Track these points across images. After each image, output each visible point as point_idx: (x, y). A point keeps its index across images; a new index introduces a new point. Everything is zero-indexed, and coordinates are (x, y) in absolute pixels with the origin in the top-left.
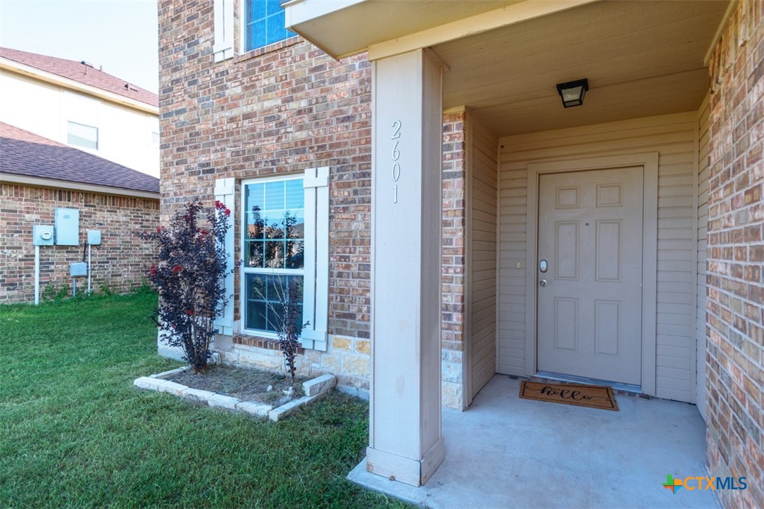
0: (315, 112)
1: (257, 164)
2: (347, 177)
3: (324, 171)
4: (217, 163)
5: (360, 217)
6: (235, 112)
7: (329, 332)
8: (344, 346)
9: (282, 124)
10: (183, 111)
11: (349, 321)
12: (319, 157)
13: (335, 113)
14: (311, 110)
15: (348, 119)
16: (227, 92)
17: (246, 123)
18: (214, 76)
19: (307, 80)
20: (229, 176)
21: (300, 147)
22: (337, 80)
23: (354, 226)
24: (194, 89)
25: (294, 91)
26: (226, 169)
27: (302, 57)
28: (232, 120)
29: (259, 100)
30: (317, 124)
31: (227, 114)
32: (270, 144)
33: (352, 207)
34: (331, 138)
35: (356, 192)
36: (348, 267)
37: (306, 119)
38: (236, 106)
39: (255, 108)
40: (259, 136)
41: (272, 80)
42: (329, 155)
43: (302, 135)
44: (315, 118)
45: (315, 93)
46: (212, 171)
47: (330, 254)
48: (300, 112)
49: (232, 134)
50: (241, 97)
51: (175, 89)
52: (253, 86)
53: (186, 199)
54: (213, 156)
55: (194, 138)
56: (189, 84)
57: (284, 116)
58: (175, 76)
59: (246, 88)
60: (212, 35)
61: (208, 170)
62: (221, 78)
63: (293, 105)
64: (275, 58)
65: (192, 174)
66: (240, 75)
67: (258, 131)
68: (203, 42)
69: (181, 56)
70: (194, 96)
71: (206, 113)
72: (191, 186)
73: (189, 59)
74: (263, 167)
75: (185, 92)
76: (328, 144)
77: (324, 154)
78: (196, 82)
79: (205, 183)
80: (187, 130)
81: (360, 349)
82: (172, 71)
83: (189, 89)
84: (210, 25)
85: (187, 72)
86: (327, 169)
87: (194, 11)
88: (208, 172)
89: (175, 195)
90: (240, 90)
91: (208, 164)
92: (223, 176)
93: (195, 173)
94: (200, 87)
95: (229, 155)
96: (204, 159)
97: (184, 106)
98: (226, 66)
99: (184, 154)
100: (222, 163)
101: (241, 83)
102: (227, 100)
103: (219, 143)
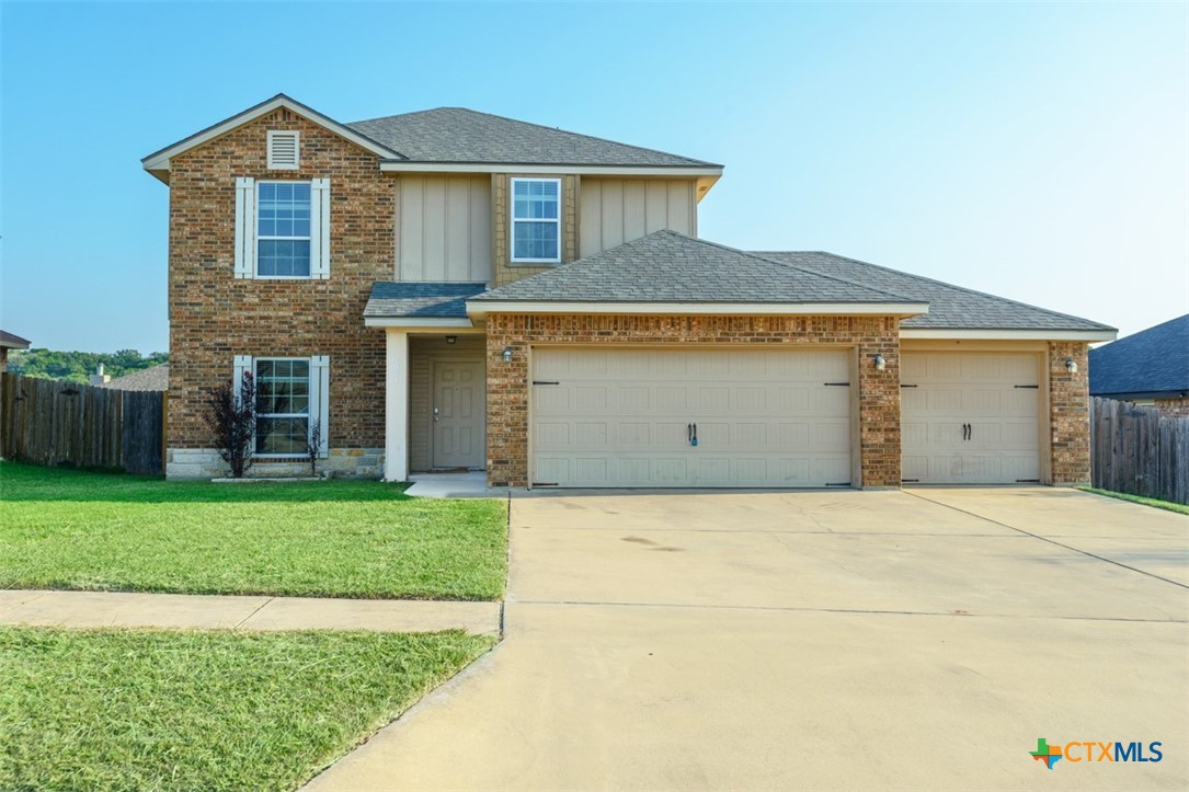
0: (318, 324)
1: (272, 349)
2: (341, 362)
3: (326, 359)
4: (234, 345)
6: (252, 314)
7: (329, 447)
8: (339, 454)
9: (294, 327)
10: (200, 304)
11: (342, 440)
12: (321, 350)
13: (333, 327)
14: (316, 323)
15: (342, 331)
16: (245, 300)
17: (262, 322)
18: (231, 286)
19: (314, 305)
20: (246, 354)
21: (307, 342)
22: (334, 310)
23: (345, 389)
24: (212, 291)
25: (303, 309)
26: (243, 349)
27: (310, 292)
28: (250, 318)
29: (274, 310)
30: (320, 331)
31: (246, 313)
32: (284, 338)
33: (344, 379)
34: (330, 340)
36: (341, 411)
37: (312, 327)
38: (253, 310)
39: (271, 314)
40: (274, 331)
41: (286, 300)
42: (329, 349)
43: (310, 336)
44: (319, 327)
45: (319, 314)
46: (230, 349)
47: (330, 404)
48: (307, 322)
49: (249, 327)
50: (257, 305)
51: (190, 287)
52: (270, 300)
53: (200, 367)
54: (230, 339)
55: (210, 325)
56: (206, 287)
57: (295, 323)
58: (189, 278)
59: (264, 300)
60: (231, 260)
61: (225, 348)
62: (240, 290)
63: (303, 318)
64: (288, 287)
65: (208, 349)
66: (257, 292)
67: (273, 328)
68: (222, 262)
69: (197, 265)
70: (211, 296)
71: (224, 309)
72: (207, 358)
73: (206, 269)
74: (277, 350)
75: (201, 291)
76: (328, 343)
77: (324, 348)
78: (213, 287)
79: (221, 357)
80: (202, 318)
81: (350, 454)
82: (187, 273)
83: (205, 290)
84: (229, 252)
85: (204, 279)
86: (328, 357)
87: (212, 238)
88: (225, 349)
89: (188, 362)
90: (257, 300)
91: (225, 344)
92: (240, 354)
93: (211, 349)
94: (218, 291)
95: (246, 340)
96: (220, 340)
97: (199, 301)
98: (245, 283)
99: (199, 335)
100: (239, 345)
101: (259, 296)
102: (245, 304)
103: (237, 332)
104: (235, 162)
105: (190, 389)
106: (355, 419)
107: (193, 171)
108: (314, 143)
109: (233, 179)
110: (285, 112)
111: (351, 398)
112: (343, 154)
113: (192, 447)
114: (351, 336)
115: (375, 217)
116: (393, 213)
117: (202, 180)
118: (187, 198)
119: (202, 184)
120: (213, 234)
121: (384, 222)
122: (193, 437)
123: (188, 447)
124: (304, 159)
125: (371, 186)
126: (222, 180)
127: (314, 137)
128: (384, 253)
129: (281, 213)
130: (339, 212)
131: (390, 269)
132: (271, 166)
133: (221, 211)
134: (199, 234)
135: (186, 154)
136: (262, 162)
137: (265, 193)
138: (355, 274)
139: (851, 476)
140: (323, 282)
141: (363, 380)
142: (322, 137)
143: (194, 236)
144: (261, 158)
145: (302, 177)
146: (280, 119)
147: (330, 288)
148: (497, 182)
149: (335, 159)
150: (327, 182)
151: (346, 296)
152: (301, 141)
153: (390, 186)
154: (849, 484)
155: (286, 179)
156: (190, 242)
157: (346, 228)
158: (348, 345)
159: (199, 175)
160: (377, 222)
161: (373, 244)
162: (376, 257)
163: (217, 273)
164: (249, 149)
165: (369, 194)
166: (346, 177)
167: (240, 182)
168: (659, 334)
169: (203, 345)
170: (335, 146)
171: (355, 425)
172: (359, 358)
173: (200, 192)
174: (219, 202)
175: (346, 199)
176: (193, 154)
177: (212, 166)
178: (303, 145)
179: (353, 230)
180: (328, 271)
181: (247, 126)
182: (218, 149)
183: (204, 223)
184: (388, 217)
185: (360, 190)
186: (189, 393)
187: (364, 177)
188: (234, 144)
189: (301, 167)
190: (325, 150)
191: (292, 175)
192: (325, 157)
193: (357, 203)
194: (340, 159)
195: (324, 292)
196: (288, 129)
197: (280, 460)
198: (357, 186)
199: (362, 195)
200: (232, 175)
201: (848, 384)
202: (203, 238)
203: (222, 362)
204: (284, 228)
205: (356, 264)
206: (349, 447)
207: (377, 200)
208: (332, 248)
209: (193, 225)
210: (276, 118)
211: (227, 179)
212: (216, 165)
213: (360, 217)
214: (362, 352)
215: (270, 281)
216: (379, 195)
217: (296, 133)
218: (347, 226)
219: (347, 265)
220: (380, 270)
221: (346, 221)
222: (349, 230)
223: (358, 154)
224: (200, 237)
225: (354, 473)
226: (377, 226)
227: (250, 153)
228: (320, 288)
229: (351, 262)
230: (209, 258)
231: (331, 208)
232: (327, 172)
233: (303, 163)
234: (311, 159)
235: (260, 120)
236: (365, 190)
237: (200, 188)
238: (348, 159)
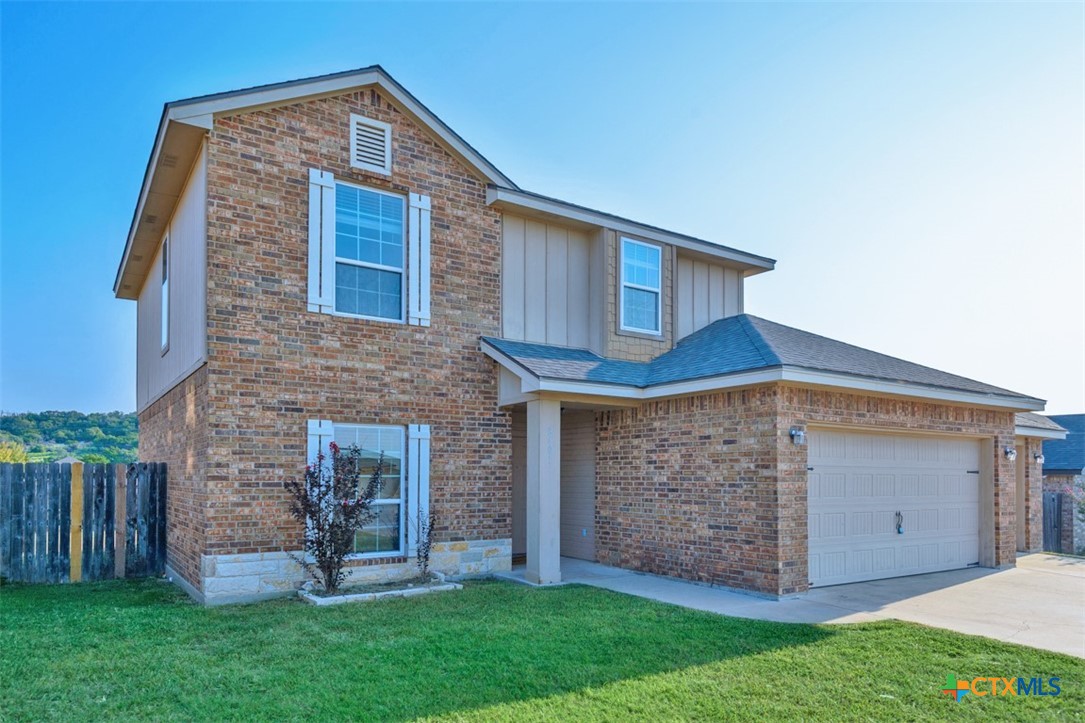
0: (415, 384)
1: (358, 413)
2: (442, 434)
3: (426, 429)
4: (306, 404)
5: (452, 462)
6: (331, 363)
8: (441, 549)
9: (385, 385)
10: (256, 342)
11: (444, 532)
12: (420, 417)
13: (433, 389)
14: (412, 381)
15: (442, 395)
16: (322, 342)
17: (345, 375)
18: (303, 322)
19: (411, 359)
20: (325, 418)
21: (402, 406)
22: (434, 366)
23: (447, 467)
24: (271, 325)
25: (397, 363)
26: (320, 411)
27: (406, 341)
28: (328, 368)
29: (361, 360)
30: (418, 393)
31: (322, 362)
32: (374, 398)
33: (446, 455)
34: (429, 405)
35: (449, 445)
36: (443, 495)
37: (408, 387)
38: (332, 357)
39: (357, 365)
40: (361, 389)
41: (376, 348)
42: (428, 417)
43: (405, 398)
44: (416, 388)
45: (417, 371)
46: (301, 410)
48: (402, 380)
49: (328, 381)
50: (339, 351)
51: (240, 315)
52: (355, 347)
53: (257, 434)
54: (300, 396)
55: (271, 372)
56: (265, 318)
57: (387, 379)
58: (239, 302)
59: (347, 346)
60: (302, 284)
61: (293, 408)
62: (314, 328)
63: (396, 374)
64: (379, 332)
65: (269, 409)
66: (338, 332)
67: (359, 385)
68: (289, 284)
69: (250, 284)
70: (272, 332)
71: (291, 353)
72: (267, 422)
73: (265, 292)
74: (364, 415)
75: (257, 323)
76: (427, 408)
77: (424, 415)
78: (275, 319)
79: (289, 421)
80: (259, 362)
81: (452, 549)
82: (235, 295)
83: (265, 322)
84: (300, 272)
85: (262, 306)
86: (428, 426)
87: (274, 249)
88: (293, 410)
89: (238, 427)
90: (337, 345)
91: (293, 403)
92: (314, 417)
93: (273, 409)
94: (283, 327)
95: (323, 399)
96: (287, 397)
97: (255, 337)
98: (322, 319)
99: (256, 388)
100: (314, 405)
101: (340, 340)
102: (322, 349)
103: (310, 386)
104: (306, 145)
105: (242, 466)
106: (458, 505)
107: (244, 143)
108: (409, 145)
109: (304, 169)
110: (375, 91)
111: (453, 478)
112: (444, 169)
113: (246, 551)
114: (454, 401)
115: (480, 256)
116: (498, 254)
117: (259, 160)
118: (235, 182)
119: (259, 166)
120: (275, 243)
121: (489, 264)
122: (247, 537)
123: (240, 552)
124: (398, 163)
125: (475, 217)
126: (288, 166)
127: (410, 138)
128: (489, 302)
129: (365, 232)
130: (440, 243)
131: (496, 323)
132: (355, 164)
133: (287, 212)
134: (253, 238)
135: (234, 115)
136: (345, 154)
137: (344, 200)
138: (458, 324)
139: (980, 555)
140: (420, 329)
141: (467, 457)
142: (420, 140)
143: (245, 241)
144: (343, 149)
145: (396, 188)
146: (367, 101)
147: (430, 338)
148: (609, 237)
149: (435, 173)
150: (426, 202)
151: (447, 350)
152: (394, 139)
153: (496, 221)
154: (977, 563)
155: (376, 186)
156: (241, 248)
157: (448, 266)
158: (449, 412)
159: (253, 151)
160: (482, 262)
161: (478, 289)
162: (481, 306)
163: (282, 300)
164: (326, 132)
165: (473, 227)
166: (448, 199)
167: (314, 174)
169: (261, 402)
170: (435, 157)
171: (458, 513)
172: (462, 429)
173: (255, 176)
174: (284, 198)
175: (448, 227)
176: (245, 117)
177: (272, 143)
178: (396, 145)
179: (456, 269)
180: (428, 316)
181: (323, 98)
182: (282, 120)
183: (261, 224)
184: (494, 259)
185: (463, 219)
186: (240, 472)
187: (468, 204)
188: (305, 118)
189: (394, 173)
190: (423, 159)
191: (383, 182)
192: (423, 167)
193: (460, 235)
194: (440, 175)
195: (422, 343)
196: (377, 119)
197: (370, 562)
198: (460, 213)
199: (465, 226)
200: (303, 163)
201: (977, 472)
202: (260, 246)
203: (290, 428)
204: (369, 251)
205: (460, 312)
206: (452, 540)
207: (482, 236)
208: (432, 287)
209: (246, 224)
210: (363, 99)
211: (296, 168)
212: (279, 143)
213: (464, 253)
214: (466, 421)
215: (356, 321)
216: (485, 230)
217: (387, 127)
218: (448, 262)
219: (449, 312)
220: (485, 322)
221: (448, 256)
222: (452, 268)
223: (461, 174)
224: (256, 244)
225: (456, 573)
226: (483, 268)
227: (327, 137)
228: (418, 336)
229: (453, 308)
230: (268, 276)
231: (432, 236)
232: (426, 188)
233: (396, 168)
234: (406, 166)
235: (340, 95)
236: (469, 221)
237: (255, 172)
238: (450, 177)
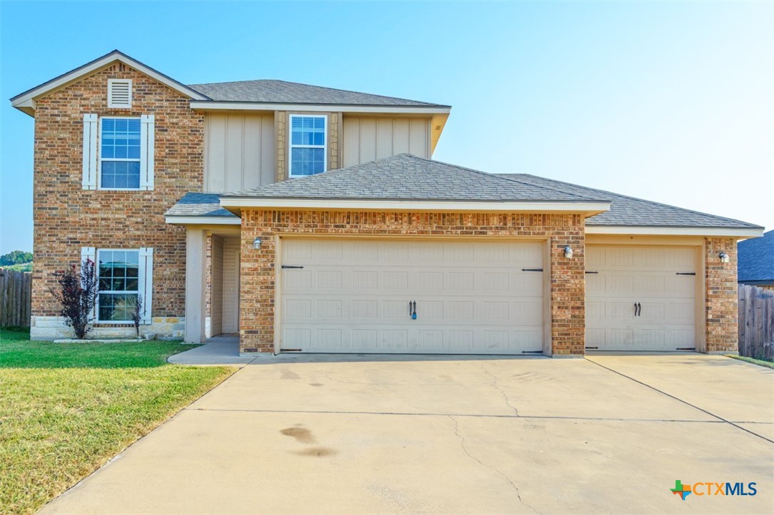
0: (145, 224)
1: (110, 242)
2: (162, 253)
3: (150, 250)
4: (82, 239)
5: (168, 269)
6: (95, 216)
7: (152, 316)
8: (160, 321)
9: (126, 226)
10: (56, 209)
11: (162, 311)
12: (147, 243)
13: (156, 226)
14: (143, 223)
15: (163, 230)
16: (90, 206)
17: (103, 222)
18: (80, 196)
19: (142, 210)
20: (91, 246)
21: (137, 237)
22: (157, 213)
23: (165, 273)
24: (65, 199)
25: (134, 213)
26: (89, 242)
27: (139, 200)
28: (93, 219)
29: (112, 213)
30: (146, 229)
31: (91, 216)
32: (120, 234)
33: (164, 265)
34: (154, 236)
35: (166, 259)
36: (162, 289)
37: (141, 226)
38: (96, 213)
39: (110, 216)
40: (112, 229)
41: (121, 206)
42: (152, 243)
43: (139, 233)
44: (145, 227)
45: (146, 217)
46: (78, 242)
47: (153, 284)
48: (137, 223)
49: (93, 226)
50: (99, 209)
51: (49, 196)
52: (109, 206)
53: (56, 255)
54: (78, 235)
55: (64, 224)
56: (61, 196)
57: (127, 223)
58: (48, 189)
59: (104, 206)
60: (80, 176)
61: (75, 241)
62: (86, 198)
63: (133, 219)
64: (123, 197)
65: (62, 242)
66: (99, 199)
67: (111, 227)
68: (73, 177)
69: (54, 179)
70: (65, 202)
71: (74, 213)
72: (61, 249)
73: (61, 182)
74: (114, 243)
75: (57, 199)
76: (152, 238)
77: (150, 242)
78: (66, 196)
79: (72, 248)
80: (58, 219)
81: (168, 322)
82: (47, 186)
83: (61, 198)
84: (79, 169)
85: (60, 190)
86: (152, 249)
87: (66, 159)
88: (75, 242)
89: (47, 252)
90: (99, 206)
91: (75, 239)
92: (87, 246)
93: (64, 242)
94: (70, 199)
95: (91, 236)
96: (71, 236)
97: (56, 206)
98: (91, 193)
99: (56, 232)
100: (86, 239)
101: (100, 203)
102: (90, 209)
103: (84, 229)
104: (83, 102)
105: (48, 272)
106: (172, 295)
107: (51, 108)
108: (143, 88)
109: (81, 115)
110: (122, 66)
111: (169, 279)
112: (164, 97)
113: (50, 315)
114: (170, 233)
115: (188, 144)
116: (201, 141)
117: (59, 116)
118: (47, 129)
119: (58, 119)
120: (66, 156)
121: (195, 148)
122: (50, 308)
123: (47, 315)
124: (135, 100)
125: (185, 121)
126: (73, 116)
127: (143, 83)
128: (195, 171)
129: (118, 141)
130: (161, 140)
131: (199, 183)
132: (111, 106)
133: (72, 139)
134: (56, 156)
135: (47, 96)
136: (104, 102)
137: (107, 126)
138: (173, 187)
139: (543, 345)
140: (149, 193)
141: (179, 266)
142: (149, 84)
143: (52, 158)
144: (103, 99)
145: (134, 114)
146: (117, 70)
147: (154, 197)
148: (279, 117)
149: (158, 100)
150: (152, 117)
151: (166, 203)
152: (133, 87)
153: (200, 121)
154: (541, 352)
155: (122, 115)
156: (50, 161)
158: (168, 240)
159: (56, 112)
160: (190, 148)
161: (186, 164)
162: (189, 174)
163: (69, 186)
164: (94, 93)
165: (183, 127)
166: (167, 114)
167: (86, 117)
168: (384, 227)
169: (58, 239)
170: (159, 91)
171: (172, 300)
172: (175, 250)
173: (57, 124)
174: (71, 132)
175: (166, 130)
176: (52, 96)
177: (66, 106)
178: (134, 90)
179: (172, 154)
180: (153, 185)
181: (92, 74)
182: (70, 92)
183: (60, 148)
184: (198, 144)
185: (177, 124)
186: (48, 275)
187: (180, 114)
188: (83, 88)
189: (133, 106)
190: (151, 94)
191: (126, 112)
192: (151, 99)
193: (175, 133)
194: (162, 100)
195: (149, 200)
196: (123, 78)
197: (115, 326)
198: (175, 120)
199: (178, 127)
200: (81, 112)
201: (541, 270)
202: (59, 159)
203: (73, 252)
204: (121, 152)
205: (174, 179)
206: (168, 316)
207: (190, 132)
208: (155, 167)
209: (52, 149)
210: (115, 70)
211: (77, 115)
212: (69, 105)
213: (177, 144)
214: (178, 245)
215: (109, 192)
216: (191, 127)
217: (130, 81)
218: (167, 150)
219: (167, 180)
220: (191, 184)
221: (167, 147)
222: (169, 154)
223: (176, 97)
224: (57, 158)
225: (171, 336)
226: (190, 151)
227: (94, 95)
228: (147, 197)
229: (170, 178)
230: (63, 174)
231: (155, 137)
232: (152, 110)
233: (134, 103)
234: (140, 100)
235: (102, 71)
236: (181, 124)
237: (57, 122)
238: (168, 100)
